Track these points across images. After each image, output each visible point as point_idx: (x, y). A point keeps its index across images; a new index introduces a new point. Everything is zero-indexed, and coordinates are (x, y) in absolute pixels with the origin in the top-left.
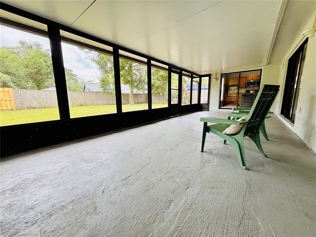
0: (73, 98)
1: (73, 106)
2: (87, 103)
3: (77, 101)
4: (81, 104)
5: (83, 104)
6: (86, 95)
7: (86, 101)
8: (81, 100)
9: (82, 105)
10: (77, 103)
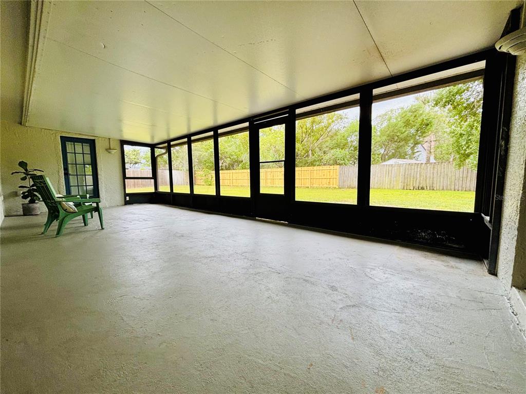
0: (408, 175)
1: (404, 189)
2: (434, 185)
3: (413, 181)
4: (421, 186)
5: (425, 186)
6: (436, 170)
7: (433, 180)
8: (422, 179)
9: (423, 188)
10: (413, 184)
